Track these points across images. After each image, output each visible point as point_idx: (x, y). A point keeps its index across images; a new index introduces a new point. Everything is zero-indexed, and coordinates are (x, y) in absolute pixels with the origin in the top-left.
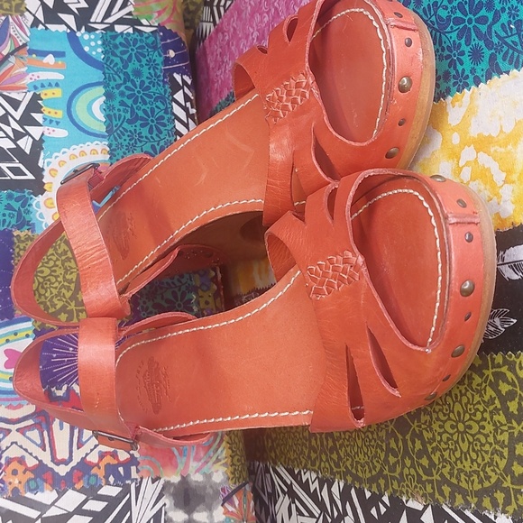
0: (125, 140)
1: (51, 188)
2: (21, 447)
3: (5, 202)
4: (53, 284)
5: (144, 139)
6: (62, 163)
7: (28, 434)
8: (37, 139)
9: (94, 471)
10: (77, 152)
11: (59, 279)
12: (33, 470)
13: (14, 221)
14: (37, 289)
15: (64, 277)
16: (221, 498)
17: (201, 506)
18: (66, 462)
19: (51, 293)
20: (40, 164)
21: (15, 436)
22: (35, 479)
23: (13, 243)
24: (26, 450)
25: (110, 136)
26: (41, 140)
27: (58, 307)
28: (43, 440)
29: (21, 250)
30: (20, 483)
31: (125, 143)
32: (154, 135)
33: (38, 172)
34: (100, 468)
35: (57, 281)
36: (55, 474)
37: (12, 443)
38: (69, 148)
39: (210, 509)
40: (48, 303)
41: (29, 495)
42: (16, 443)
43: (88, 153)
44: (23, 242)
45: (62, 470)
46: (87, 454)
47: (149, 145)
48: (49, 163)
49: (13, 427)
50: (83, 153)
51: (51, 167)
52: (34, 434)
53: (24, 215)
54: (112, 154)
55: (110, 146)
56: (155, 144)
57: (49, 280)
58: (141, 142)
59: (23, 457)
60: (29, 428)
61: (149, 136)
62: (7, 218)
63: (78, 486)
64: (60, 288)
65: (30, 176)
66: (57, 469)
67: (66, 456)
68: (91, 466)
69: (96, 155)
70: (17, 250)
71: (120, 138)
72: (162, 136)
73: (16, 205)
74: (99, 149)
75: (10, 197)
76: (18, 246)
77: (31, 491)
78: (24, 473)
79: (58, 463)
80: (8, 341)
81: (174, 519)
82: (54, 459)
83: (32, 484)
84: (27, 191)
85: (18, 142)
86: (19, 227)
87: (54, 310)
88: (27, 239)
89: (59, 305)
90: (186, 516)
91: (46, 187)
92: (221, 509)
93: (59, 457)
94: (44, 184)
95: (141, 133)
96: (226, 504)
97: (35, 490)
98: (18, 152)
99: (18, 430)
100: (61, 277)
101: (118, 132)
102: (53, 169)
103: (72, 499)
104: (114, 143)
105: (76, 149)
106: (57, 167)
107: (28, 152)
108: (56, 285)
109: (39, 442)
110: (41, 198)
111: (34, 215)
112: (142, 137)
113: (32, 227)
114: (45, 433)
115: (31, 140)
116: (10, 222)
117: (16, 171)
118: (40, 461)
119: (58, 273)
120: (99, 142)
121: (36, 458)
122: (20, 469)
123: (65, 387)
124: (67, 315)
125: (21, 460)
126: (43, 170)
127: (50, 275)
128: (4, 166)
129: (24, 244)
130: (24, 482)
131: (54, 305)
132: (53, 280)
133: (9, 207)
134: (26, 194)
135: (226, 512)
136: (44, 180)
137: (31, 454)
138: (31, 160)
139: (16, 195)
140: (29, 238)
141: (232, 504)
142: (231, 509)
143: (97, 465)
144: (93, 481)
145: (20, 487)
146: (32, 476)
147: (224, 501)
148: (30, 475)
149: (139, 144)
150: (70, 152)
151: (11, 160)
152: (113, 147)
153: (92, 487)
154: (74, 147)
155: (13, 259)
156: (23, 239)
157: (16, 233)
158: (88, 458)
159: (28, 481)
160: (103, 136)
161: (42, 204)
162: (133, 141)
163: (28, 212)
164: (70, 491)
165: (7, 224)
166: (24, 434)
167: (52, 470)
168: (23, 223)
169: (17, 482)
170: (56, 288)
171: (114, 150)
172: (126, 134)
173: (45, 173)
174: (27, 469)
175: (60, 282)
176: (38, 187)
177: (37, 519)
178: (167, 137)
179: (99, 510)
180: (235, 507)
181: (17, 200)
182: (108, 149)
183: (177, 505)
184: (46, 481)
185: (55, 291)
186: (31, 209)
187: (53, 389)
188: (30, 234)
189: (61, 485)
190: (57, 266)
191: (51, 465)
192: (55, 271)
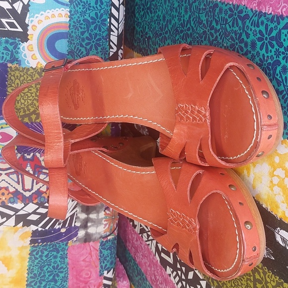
0: (80, 8)
1: (32, 38)
2: (7, 182)
3: (4, 45)
4: (29, 97)
5: (92, 8)
6: (40, 22)
7: (11, 176)
8: (26, 4)
9: (43, 195)
10: (49, 15)
11: (33, 95)
12: (12, 193)
13: (8, 58)
14: (20, 100)
15: (36, 94)
16: (104, 208)
17: (94, 211)
18: (29, 190)
19: (28, 103)
20: (27, 22)
21: (4, 177)
22: (13, 198)
23: (8, 72)
24: (9, 184)
25: (71, 4)
26: (28, 5)
27: (31, 111)
28: (18, 179)
29: (12, 76)
30: (6, 199)
31: (80, 10)
32: (98, 6)
33: (25, 27)
34: (46, 194)
35: (31, 96)
36: (23, 196)
37: (2, 180)
38: (45, 12)
39: (98, 212)
40: (26, 108)
41: (10, 205)
42: (4, 180)
43: (56, 16)
44: (13, 71)
45: (27, 194)
46: (41, 187)
47: (94, 12)
48: (32, 21)
49: (4, 173)
50: (53, 16)
51: (33, 23)
52: (14, 177)
53: (15, 54)
54: (71, 17)
55: (70, 12)
56: (98, 12)
57: (27, 95)
58: (89, 10)
59: (8, 187)
60: (12, 173)
61: (95, 6)
62: (5, 55)
63: (35, 202)
64: (33, 100)
65: (20, 29)
66: (25, 193)
67: (30, 188)
68: (43, 192)
69: (61, 18)
70: (10, 76)
71: (77, 7)
72: (103, 7)
73: (11, 48)
74: (63, 13)
75: (7, 42)
76: (10, 74)
77: (11, 203)
78: (8, 194)
79: (26, 191)
80: (2, 128)
81: (80, 217)
82: (23, 189)
83: (12, 200)
84: (17, 39)
85: (13, 5)
86: (12, 62)
87: (29, 112)
88: (16, 70)
89: (32, 110)
90: (86, 216)
91: (29, 37)
92: (103, 213)
93: (26, 188)
94: (28, 35)
95: (90, 4)
96: (106, 211)
97: (13, 203)
98: (13, 11)
99: (5, 174)
100: (34, 93)
101: (77, 2)
102: (34, 26)
103: (31, 207)
104: (73, 10)
105: (49, 13)
106: (36, 24)
107: (19, 12)
108: (31, 98)
109: (16, 180)
110: (25, 44)
111: (21, 55)
112: (91, 7)
113: (19, 62)
114: (20, 176)
115: (22, 4)
116: (6, 59)
117: (11, 25)
118: (17, 190)
119: (32, 91)
120: (64, 9)
121: (14, 188)
122: (6, 193)
123: (32, 154)
124: (36, 116)
125: (7, 189)
126: (28, 25)
127: (28, 92)
128: (4, 21)
129: (14, 73)
130: (8, 198)
131: (29, 110)
132: (29, 95)
133: (6, 49)
134: (17, 41)
135: (106, 214)
136: (28, 33)
137: (12, 186)
138: (21, 18)
139: (11, 41)
140: (17, 69)
141: (109, 210)
142: (108, 212)
143: (45, 192)
144: (42, 200)
145: (5, 201)
146: (12, 196)
147: (105, 209)
148: (11, 195)
149: (88, 12)
150: (45, 14)
151: (9, 17)
152: (73, 13)
153: (41, 202)
154: (48, 11)
155: (7, 81)
156: (13, 69)
157: (9, 65)
158: (41, 189)
159: (10, 198)
160: (67, 5)
161: (26, 48)
162: (85, 10)
163: (17, 53)
164: (31, 204)
165: (4, 59)
166: (9, 176)
167: (22, 193)
168: (14, 59)
169: (4, 198)
170: (31, 100)
171: (73, 15)
172: (81, 4)
173: (29, 28)
174: (9, 193)
175: (33, 97)
176: (24, 37)
177: (13, 215)
178: (106, 7)
179: (44, 212)
180: (110, 211)
181: (11, 44)
182: (69, 14)
183: (82, 211)
184: (19, 199)
185: (30, 102)
186: (19, 51)
187: (25, 155)
188: (17, 66)
189: (26, 201)
190: (32, 87)
191: (22, 191)
192: (31, 90)
